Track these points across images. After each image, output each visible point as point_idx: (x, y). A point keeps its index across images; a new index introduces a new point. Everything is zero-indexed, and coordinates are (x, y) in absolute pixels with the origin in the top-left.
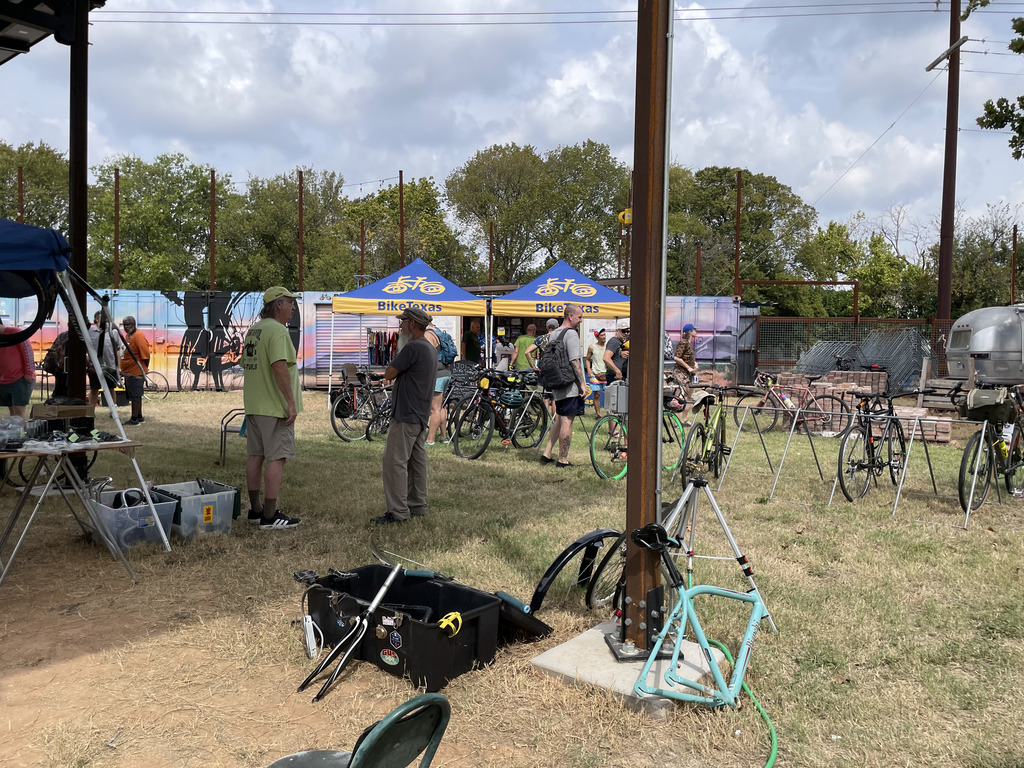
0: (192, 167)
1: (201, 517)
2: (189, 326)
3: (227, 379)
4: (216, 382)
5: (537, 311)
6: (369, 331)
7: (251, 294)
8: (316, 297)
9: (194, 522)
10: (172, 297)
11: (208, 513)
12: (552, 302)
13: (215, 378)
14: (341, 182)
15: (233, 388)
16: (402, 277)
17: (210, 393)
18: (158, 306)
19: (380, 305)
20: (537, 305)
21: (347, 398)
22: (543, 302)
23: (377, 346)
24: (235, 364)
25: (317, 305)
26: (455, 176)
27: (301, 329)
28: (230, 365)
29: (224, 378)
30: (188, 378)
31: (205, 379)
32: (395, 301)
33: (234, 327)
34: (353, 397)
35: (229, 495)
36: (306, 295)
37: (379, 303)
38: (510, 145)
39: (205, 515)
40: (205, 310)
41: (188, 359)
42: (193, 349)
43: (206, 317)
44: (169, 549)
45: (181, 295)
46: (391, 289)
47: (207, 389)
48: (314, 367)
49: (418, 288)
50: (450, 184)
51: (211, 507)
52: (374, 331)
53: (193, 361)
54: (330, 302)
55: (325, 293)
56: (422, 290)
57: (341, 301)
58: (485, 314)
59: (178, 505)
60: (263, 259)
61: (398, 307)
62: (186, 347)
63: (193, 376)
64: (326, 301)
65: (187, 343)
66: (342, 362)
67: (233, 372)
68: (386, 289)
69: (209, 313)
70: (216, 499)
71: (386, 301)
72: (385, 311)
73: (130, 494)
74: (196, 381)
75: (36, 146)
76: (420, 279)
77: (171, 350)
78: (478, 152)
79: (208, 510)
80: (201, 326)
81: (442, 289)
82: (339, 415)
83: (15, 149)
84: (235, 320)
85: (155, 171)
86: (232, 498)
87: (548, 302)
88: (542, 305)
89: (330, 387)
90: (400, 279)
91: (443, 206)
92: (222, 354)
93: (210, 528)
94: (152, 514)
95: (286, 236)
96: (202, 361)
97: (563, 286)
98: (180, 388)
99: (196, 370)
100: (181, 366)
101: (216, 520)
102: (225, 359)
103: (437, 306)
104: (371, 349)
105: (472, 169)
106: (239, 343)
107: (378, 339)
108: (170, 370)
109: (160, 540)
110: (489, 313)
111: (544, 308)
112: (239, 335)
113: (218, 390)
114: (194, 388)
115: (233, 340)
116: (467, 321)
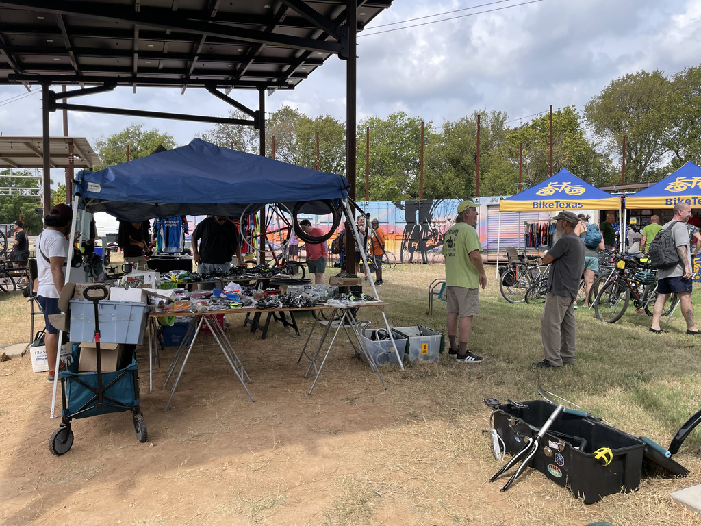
0: (409, 119)
1: (421, 350)
2: (408, 223)
3: (430, 256)
5: (667, 204)
6: (526, 223)
7: (445, 200)
8: (487, 200)
9: (417, 353)
10: (398, 204)
11: (425, 348)
12: (680, 197)
14: (505, 117)
15: (434, 262)
16: (551, 183)
17: (420, 265)
18: (390, 211)
19: (534, 205)
20: (667, 200)
21: (511, 273)
22: (672, 197)
23: (531, 234)
24: (434, 247)
25: (489, 206)
26: (593, 102)
27: (477, 223)
28: (432, 247)
29: (428, 255)
30: (407, 255)
31: (417, 256)
32: (546, 201)
33: (434, 223)
34: (515, 272)
35: (437, 338)
36: (481, 199)
37: (534, 203)
38: (641, 73)
39: (423, 349)
40: (417, 212)
41: (407, 244)
42: (410, 237)
43: (417, 216)
44: (403, 369)
45: (403, 203)
46: (543, 193)
47: (418, 262)
48: (486, 248)
49: (564, 191)
50: (587, 109)
51: (427, 344)
52: (529, 223)
53: (410, 245)
54: (498, 203)
55: (494, 197)
56: (567, 192)
57: (507, 203)
58: (619, 208)
59: (408, 341)
60: (452, 176)
61: (547, 206)
62: (406, 236)
63: (410, 254)
64: (494, 203)
65: (406, 233)
66: (506, 245)
67: (434, 252)
68: (539, 193)
69: (420, 214)
70: (430, 340)
71: (538, 201)
72: (538, 209)
73: (381, 332)
74: (412, 257)
75: (324, 117)
76: (565, 184)
77: (397, 238)
78: (613, 82)
79: (425, 346)
80: (414, 222)
81: (583, 190)
82: (505, 284)
83: (314, 120)
84: (435, 218)
85: (388, 125)
86: (439, 340)
87: (677, 197)
88: (671, 200)
89: (498, 263)
90: (550, 184)
91: (583, 126)
92: (427, 240)
93: (426, 358)
94: (393, 346)
95: (467, 159)
96: (415, 245)
97: (691, 183)
98: (402, 262)
99: (412, 250)
100: (403, 247)
101: (430, 353)
102: (429, 243)
103: (579, 204)
104: (526, 235)
105: (607, 96)
106: (437, 233)
107: (532, 229)
108: (396, 250)
109: (398, 362)
110: (623, 207)
111: (673, 202)
112: (437, 228)
113: (424, 263)
114: (410, 262)
115: (433, 231)
116: (603, 214)
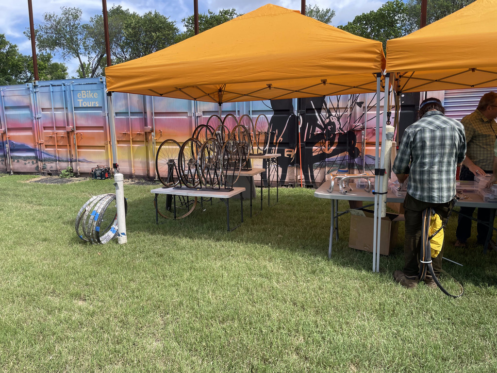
2: (276, 112)
3: (320, 174)
4: (306, 177)
13: (305, 173)
24: (328, 156)
28: (322, 157)
29: (315, 172)
30: (274, 172)
31: (294, 173)
33: (329, 111)
41: (275, 151)
42: (281, 139)
53: (280, 153)
62: (272, 136)
65: (274, 129)
67: (327, 165)
74: (284, 176)
80: (289, 111)
92: (313, 144)
96: (290, 153)
102: (316, 150)
106: (334, 129)
112: (335, 120)
115: (326, 126)
